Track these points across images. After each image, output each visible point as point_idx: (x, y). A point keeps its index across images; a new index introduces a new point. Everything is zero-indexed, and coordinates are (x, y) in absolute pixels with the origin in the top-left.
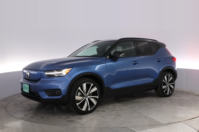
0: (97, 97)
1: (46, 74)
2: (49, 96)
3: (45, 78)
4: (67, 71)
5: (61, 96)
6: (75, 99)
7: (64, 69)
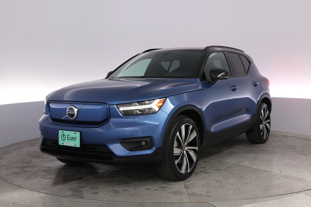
0: (197, 148)
1: (122, 109)
2: (129, 150)
3: (120, 117)
4: (159, 103)
5: (154, 149)
6: (174, 154)
7: (154, 100)
